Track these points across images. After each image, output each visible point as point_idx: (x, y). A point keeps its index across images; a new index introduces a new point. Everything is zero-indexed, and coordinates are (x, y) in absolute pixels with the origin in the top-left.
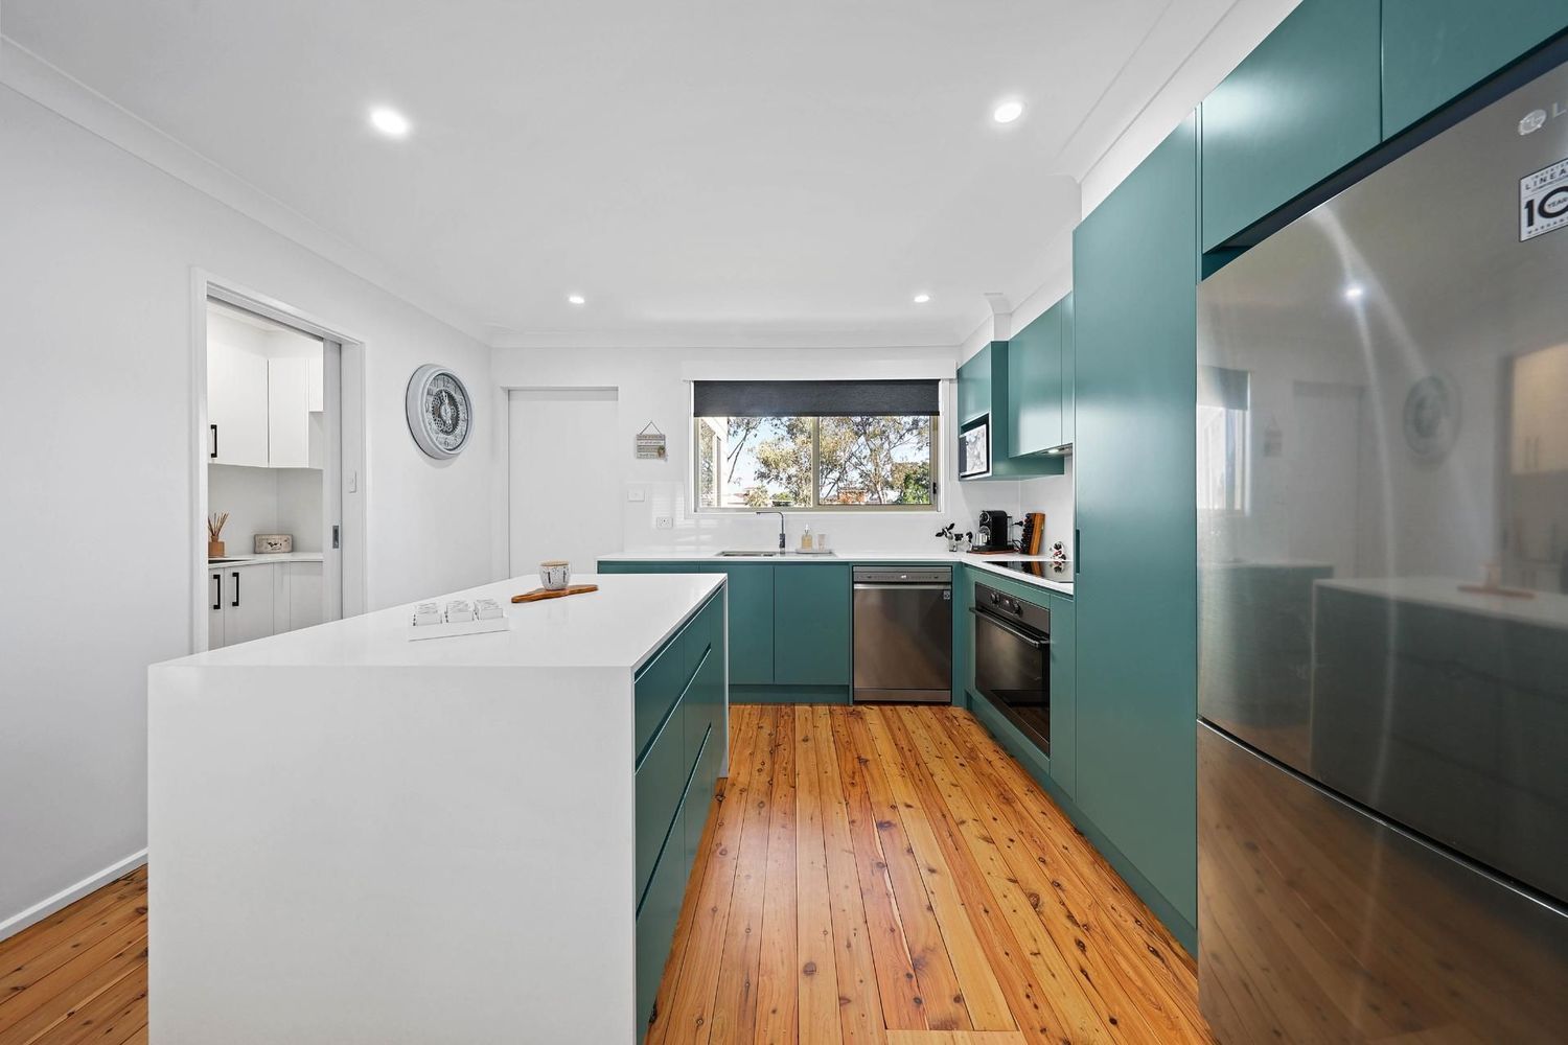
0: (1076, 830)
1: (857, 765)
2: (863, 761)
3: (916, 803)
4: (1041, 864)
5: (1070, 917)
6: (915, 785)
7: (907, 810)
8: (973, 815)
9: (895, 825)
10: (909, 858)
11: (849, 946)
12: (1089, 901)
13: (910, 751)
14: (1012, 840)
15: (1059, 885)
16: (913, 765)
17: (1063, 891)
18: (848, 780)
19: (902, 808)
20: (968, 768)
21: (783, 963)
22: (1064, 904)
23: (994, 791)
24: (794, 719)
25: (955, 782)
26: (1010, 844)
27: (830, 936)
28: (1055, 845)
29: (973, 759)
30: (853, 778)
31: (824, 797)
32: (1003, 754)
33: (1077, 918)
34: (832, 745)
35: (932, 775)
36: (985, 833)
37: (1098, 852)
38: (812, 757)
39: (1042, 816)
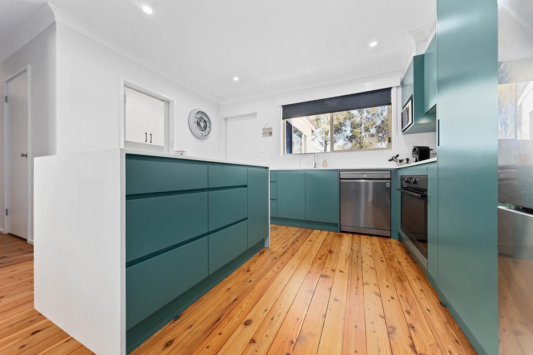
0: (441, 303)
1: (327, 252)
2: (331, 252)
3: (346, 271)
4: (406, 314)
5: (413, 346)
6: (351, 264)
7: (340, 273)
8: (375, 282)
9: (329, 277)
10: (329, 292)
11: (272, 319)
12: (431, 342)
13: (357, 251)
14: (393, 298)
15: (413, 327)
16: (355, 256)
17: (414, 331)
18: (319, 256)
19: (337, 272)
20: (385, 263)
21: (239, 316)
22: (411, 338)
23: (394, 275)
24: (310, 234)
25: (374, 267)
26: (391, 300)
27: (267, 313)
28: (421, 307)
29: (390, 260)
30: (322, 257)
31: (304, 261)
32: (410, 260)
33: (418, 349)
34: (320, 245)
35: (362, 262)
36: (378, 291)
37: (452, 318)
38: (309, 247)
39: (420, 291)
